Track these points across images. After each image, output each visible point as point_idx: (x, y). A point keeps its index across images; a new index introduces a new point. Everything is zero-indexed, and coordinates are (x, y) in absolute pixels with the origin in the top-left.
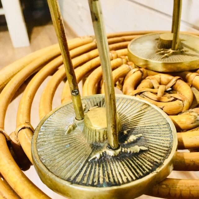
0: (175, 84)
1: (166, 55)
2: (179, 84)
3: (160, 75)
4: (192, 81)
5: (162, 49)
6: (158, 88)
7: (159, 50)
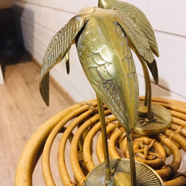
0: (153, 145)
1: (144, 123)
2: (156, 145)
3: (143, 138)
4: (163, 141)
5: (141, 118)
6: (144, 148)
7: (139, 118)
